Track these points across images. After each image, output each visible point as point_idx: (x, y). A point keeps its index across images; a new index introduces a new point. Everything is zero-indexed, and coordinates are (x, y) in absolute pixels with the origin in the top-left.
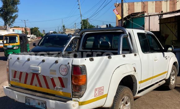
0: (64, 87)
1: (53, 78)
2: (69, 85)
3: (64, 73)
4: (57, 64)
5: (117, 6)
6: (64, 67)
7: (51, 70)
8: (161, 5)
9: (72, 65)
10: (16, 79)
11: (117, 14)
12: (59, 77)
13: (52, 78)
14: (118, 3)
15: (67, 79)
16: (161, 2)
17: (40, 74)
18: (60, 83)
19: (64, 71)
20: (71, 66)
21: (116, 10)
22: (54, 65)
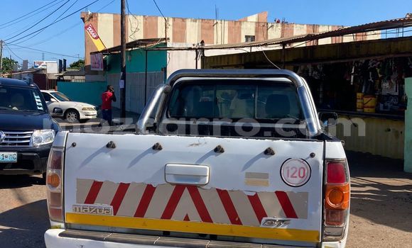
0: (295, 216)
1: (256, 195)
2: (316, 210)
3: (296, 181)
4: (273, 156)
5: (86, 19)
6: (299, 165)
7: (249, 175)
8: (184, 27)
9: (324, 159)
10: (97, 204)
11: (95, 36)
12: (277, 192)
13: (253, 194)
14: (90, 13)
15: (305, 195)
16: (183, 20)
17: (205, 187)
18: (279, 208)
19: (296, 175)
20: (321, 162)
21: (93, 28)
22: (262, 159)
